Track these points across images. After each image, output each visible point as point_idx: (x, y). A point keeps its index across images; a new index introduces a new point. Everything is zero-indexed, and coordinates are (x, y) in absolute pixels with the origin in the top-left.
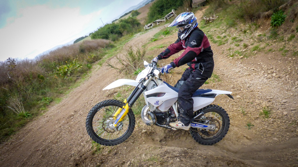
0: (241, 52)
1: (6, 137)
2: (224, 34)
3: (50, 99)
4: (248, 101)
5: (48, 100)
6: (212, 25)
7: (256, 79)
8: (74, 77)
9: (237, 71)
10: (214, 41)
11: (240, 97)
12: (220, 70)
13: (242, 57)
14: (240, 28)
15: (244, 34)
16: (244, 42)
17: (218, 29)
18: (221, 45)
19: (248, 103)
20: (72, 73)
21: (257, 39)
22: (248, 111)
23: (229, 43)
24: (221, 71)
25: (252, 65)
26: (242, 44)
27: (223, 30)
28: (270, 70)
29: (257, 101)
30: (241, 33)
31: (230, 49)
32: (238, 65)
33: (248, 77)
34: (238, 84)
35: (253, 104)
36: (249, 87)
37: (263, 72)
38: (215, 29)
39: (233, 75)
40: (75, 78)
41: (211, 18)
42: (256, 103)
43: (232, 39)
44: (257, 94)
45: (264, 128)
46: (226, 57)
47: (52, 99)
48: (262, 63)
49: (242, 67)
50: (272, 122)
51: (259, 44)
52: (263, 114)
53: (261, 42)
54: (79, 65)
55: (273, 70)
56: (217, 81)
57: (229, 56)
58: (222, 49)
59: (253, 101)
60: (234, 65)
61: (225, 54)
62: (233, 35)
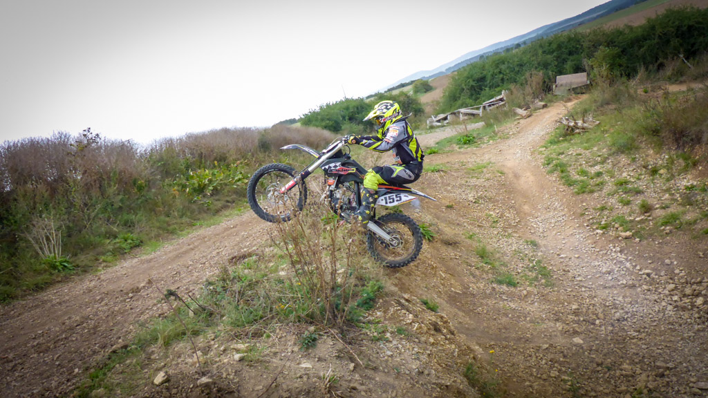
0: (631, 221)
2: (598, 168)
3: (137, 239)
4: (600, 362)
5: (129, 241)
6: (576, 139)
7: (645, 302)
8: (218, 200)
9: (604, 270)
10: (566, 181)
11: (581, 342)
12: (562, 258)
13: (628, 233)
14: (643, 160)
15: (651, 177)
16: (645, 197)
17: (587, 152)
18: (584, 192)
19: (598, 365)
20: (216, 191)
21: (680, 196)
22: (589, 389)
23: (605, 191)
24: (562, 260)
25: (649, 261)
26: (639, 200)
27: (599, 156)
28: (692, 284)
29: (625, 366)
30: (643, 172)
31: (603, 209)
32: (613, 254)
33: (628, 292)
34: (594, 305)
35: (612, 372)
36: (618, 320)
37: (672, 286)
38: (580, 150)
39: (590, 279)
41: (580, 123)
42: (621, 370)
43: (616, 185)
44: (633, 347)
46: (587, 226)
47: (142, 242)
48: (675, 263)
49: (621, 262)
51: (682, 208)
53: (691, 204)
55: (701, 288)
56: (542, 285)
57: (597, 226)
58: (584, 204)
59: (615, 363)
60: (601, 251)
61: (588, 218)
62: (621, 174)
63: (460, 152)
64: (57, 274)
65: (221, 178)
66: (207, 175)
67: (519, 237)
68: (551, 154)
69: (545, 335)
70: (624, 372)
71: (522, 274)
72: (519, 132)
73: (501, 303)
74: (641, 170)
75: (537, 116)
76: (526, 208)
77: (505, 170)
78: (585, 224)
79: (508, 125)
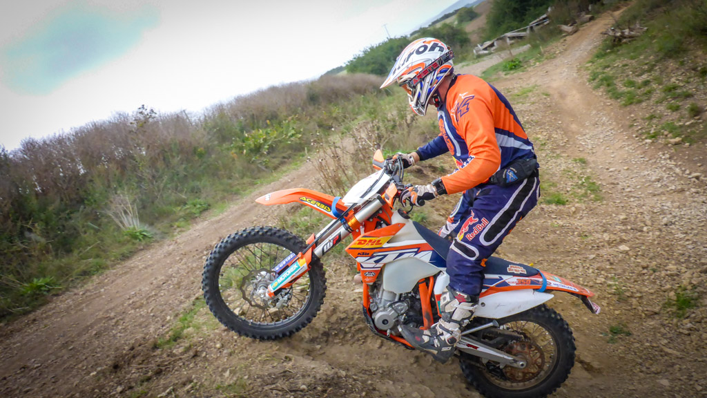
0: (681, 126)
1: (82, 278)
2: (645, 77)
3: (205, 204)
4: (645, 265)
5: (198, 206)
6: (623, 50)
7: (693, 204)
8: (273, 158)
9: (654, 178)
10: (613, 94)
11: (628, 249)
12: (611, 172)
13: (678, 139)
14: (692, 62)
15: (701, 79)
16: (695, 99)
17: (633, 61)
18: (631, 103)
19: (644, 268)
20: (272, 149)
22: (634, 290)
23: (653, 99)
24: (611, 174)
25: (699, 164)
26: (688, 104)
27: (646, 64)
29: (670, 266)
30: (692, 75)
31: (652, 118)
32: (662, 162)
33: (676, 197)
34: (642, 213)
35: (657, 274)
36: (666, 225)
38: (626, 61)
39: (639, 188)
40: (276, 161)
41: (627, 32)
42: (667, 270)
43: (665, 91)
44: (680, 248)
45: (655, 345)
46: (636, 137)
47: (209, 205)
49: (671, 168)
50: (687, 332)
52: (674, 305)
54: (293, 132)
56: (591, 200)
57: (646, 135)
58: (632, 115)
59: (660, 264)
60: (650, 160)
61: (637, 129)
62: (669, 80)
63: (506, 79)
64: (138, 243)
65: (275, 135)
66: (261, 135)
67: (568, 156)
68: (597, 69)
69: (593, 247)
70: (669, 272)
71: (570, 193)
72: (566, 50)
73: (549, 221)
74: (690, 73)
75: (584, 30)
76: (574, 127)
77: (551, 92)
78: (634, 136)
79: (554, 44)
